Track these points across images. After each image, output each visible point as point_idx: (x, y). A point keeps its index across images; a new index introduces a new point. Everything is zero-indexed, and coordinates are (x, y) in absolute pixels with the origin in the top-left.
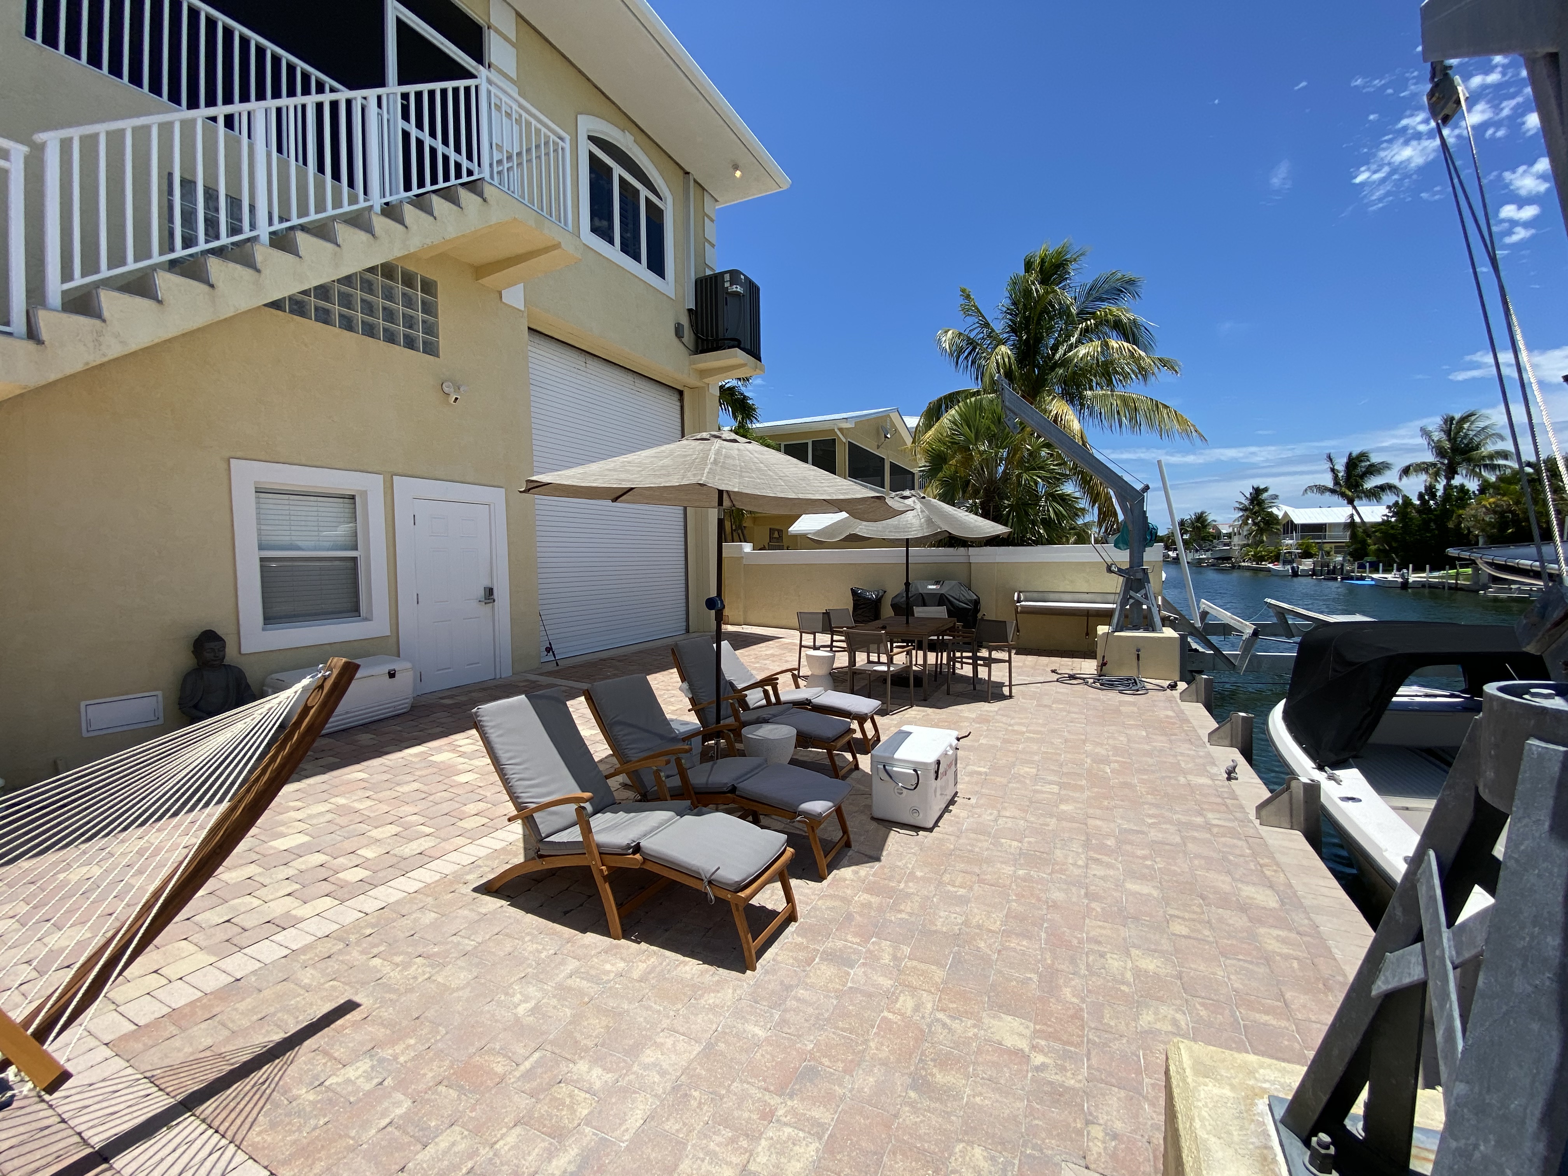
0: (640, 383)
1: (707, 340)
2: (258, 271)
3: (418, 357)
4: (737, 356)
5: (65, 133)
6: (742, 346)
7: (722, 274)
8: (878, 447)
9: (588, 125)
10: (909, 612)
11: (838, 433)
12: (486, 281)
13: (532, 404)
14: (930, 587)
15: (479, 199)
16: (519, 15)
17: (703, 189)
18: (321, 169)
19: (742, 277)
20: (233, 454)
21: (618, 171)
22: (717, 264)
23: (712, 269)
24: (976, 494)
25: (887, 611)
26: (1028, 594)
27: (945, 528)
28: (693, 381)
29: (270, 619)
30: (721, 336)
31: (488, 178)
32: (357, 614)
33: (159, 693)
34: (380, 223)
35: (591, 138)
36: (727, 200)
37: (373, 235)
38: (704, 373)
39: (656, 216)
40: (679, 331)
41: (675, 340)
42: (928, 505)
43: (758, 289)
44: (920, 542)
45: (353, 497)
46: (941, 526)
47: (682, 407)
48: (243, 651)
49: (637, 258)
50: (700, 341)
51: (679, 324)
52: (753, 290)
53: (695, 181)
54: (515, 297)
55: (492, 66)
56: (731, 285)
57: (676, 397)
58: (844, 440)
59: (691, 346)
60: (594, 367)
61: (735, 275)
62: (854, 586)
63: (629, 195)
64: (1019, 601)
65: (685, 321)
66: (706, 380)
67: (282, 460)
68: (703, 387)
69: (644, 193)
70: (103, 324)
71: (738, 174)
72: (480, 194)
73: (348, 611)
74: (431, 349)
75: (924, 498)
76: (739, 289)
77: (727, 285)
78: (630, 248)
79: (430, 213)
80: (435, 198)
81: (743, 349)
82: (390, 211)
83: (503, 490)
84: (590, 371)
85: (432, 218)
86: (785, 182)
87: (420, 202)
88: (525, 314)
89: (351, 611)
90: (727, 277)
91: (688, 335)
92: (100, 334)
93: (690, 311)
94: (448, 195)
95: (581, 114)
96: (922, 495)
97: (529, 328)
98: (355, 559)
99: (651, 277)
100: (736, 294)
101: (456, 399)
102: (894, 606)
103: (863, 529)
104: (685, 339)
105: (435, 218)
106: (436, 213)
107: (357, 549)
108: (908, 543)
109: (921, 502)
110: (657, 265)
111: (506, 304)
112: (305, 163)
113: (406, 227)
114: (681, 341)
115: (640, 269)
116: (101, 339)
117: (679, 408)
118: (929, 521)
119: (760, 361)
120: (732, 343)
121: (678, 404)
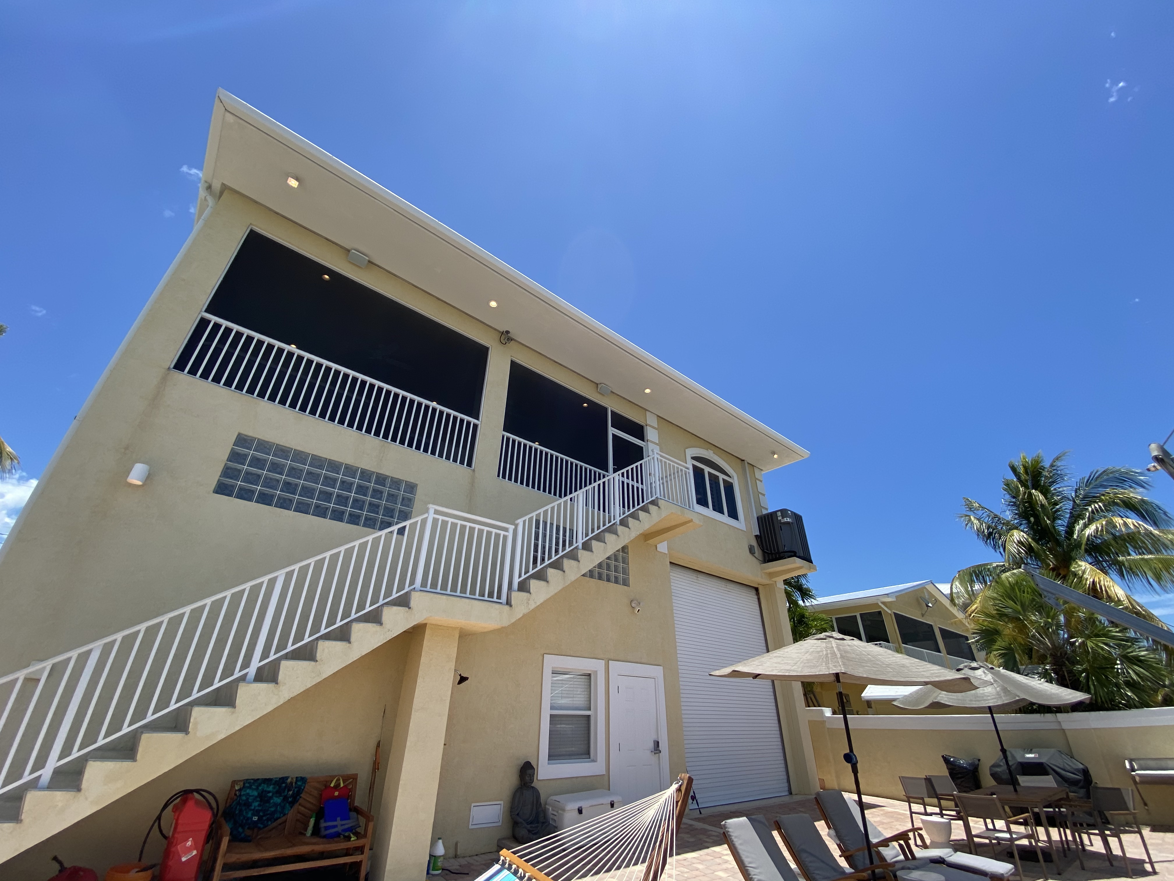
0: (731, 586)
1: (772, 554)
2: (579, 561)
3: (620, 587)
4: (796, 563)
5: (524, 519)
6: (797, 555)
7: (776, 512)
8: (923, 615)
9: (691, 452)
10: (1014, 783)
11: (883, 606)
12: (651, 542)
13: (674, 608)
14: (1028, 756)
15: (657, 508)
16: (658, 416)
17: (753, 466)
18: (599, 509)
19: (789, 512)
20: (545, 652)
21: (707, 470)
22: (771, 507)
23: (767, 509)
24: (1042, 660)
25: (988, 781)
26: (1142, 762)
27: (1023, 696)
28: (765, 581)
29: (552, 756)
30: (781, 550)
31: (659, 497)
32: (587, 756)
33: (502, 802)
34: (620, 529)
35: (694, 458)
36: (767, 470)
37: (618, 535)
38: (771, 575)
39: (729, 488)
40: (751, 550)
41: (750, 556)
42: (997, 674)
43: (801, 517)
44: (1004, 709)
45: (589, 675)
46: (1018, 694)
47: (759, 599)
48: (538, 779)
49: (722, 512)
50: (766, 555)
51: (751, 545)
52: (798, 519)
53: (748, 463)
54: (663, 547)
55: (648, 441)
56: (783, 518)
57: (754, 592)
58: (889, 612)
59: (761, 558)
60: (702, 579)
61: (784, 512)
62: (946, 753)
63: (714, 480)
64: (1133, 770)
65: (754, 543)
66: (774, 579)
67: (563, 654)
68: (772, 584)
69: (721, 476)
70: (530, 595)
71: (776, 456)
72: (657, 505)
73: (582, 754)
74: (626, 583)
75: (992, 668)
76: (789, 520)
77: (780, 518)
78: (718, 508)
79: (638, 519)
80: (640, 512)
81: (799, 557)
82: (624, 523)
83: (662, 667)
84: (700, 582)
85: (639, 522)
86: (806, 453)
87: (634, 516)
88: (668, 555)
89: (586, 754)
90: (779, 514)
91: (758, 552)
92: (529, 600)
93: (756, 536)
94: (645, 509)
95: (687, 448)
96: (990, 666)
97: (670, 563)
98: (589, 717)
99: (732, 522)
100: (788, 523)
101: (639, 610)
102: (994, 775)
103: (944, 697)
104: (756, 555)
105: (640, 521)
106: (640, 519)
107: (590, 710)
108: (990, 710)
109: (991, 673)
110: (734, 514)
111: (659, 552)
112: (594, 508)
113: (630, 528)
114: (753, 556)
115: (724, 518)
116: (529, 602)
117: (757, 600)
118: (1005, 690)
119: (812, 563)
120: (790, 554)
121: (756, 597)
